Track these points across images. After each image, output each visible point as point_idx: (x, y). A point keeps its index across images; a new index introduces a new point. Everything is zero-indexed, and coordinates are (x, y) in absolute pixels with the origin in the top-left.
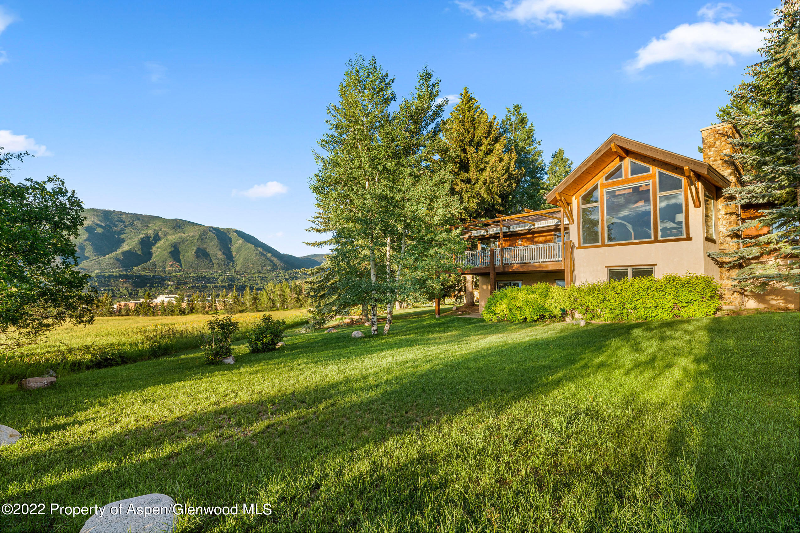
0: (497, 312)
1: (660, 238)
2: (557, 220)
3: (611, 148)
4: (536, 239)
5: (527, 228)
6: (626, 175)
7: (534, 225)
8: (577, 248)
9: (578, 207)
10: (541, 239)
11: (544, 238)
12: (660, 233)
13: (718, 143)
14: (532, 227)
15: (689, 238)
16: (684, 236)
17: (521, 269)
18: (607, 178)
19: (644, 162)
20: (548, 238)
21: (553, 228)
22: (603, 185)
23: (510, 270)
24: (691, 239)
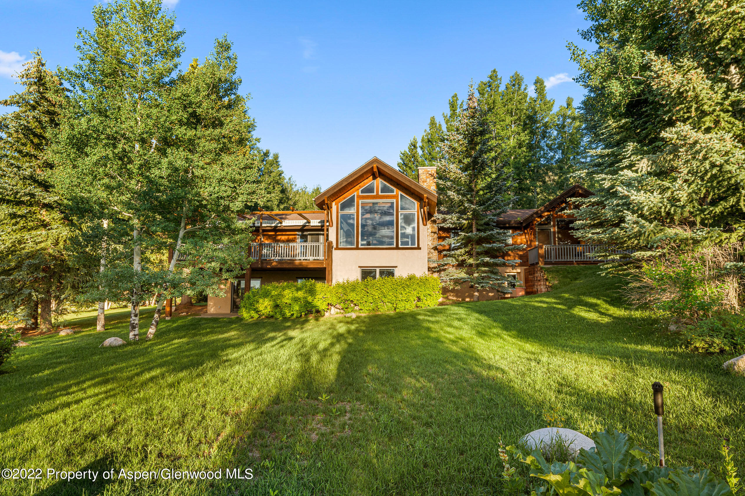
0: (261, 309)
1: (400, 246)
2: (305, 221)
3: (373, 167)
4: (279, 237)
5: (273, 225)
6: (377, 192)
7: (281, 223)
8: (335, 249)
9: (337, 212)
10: (283, 238)
11: (286, 237)
12: (400, 243)
13: (428, 180)
14: (279, 225)
15: (419, 248)
16: (416, 246)
17: (279, 266)
18: (363, 192)
19: (391, 184)
20: (291, 237)
21: (299, 228)
22: (359, 197)
23: (269, 267)
24: (420, 249)
